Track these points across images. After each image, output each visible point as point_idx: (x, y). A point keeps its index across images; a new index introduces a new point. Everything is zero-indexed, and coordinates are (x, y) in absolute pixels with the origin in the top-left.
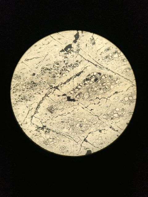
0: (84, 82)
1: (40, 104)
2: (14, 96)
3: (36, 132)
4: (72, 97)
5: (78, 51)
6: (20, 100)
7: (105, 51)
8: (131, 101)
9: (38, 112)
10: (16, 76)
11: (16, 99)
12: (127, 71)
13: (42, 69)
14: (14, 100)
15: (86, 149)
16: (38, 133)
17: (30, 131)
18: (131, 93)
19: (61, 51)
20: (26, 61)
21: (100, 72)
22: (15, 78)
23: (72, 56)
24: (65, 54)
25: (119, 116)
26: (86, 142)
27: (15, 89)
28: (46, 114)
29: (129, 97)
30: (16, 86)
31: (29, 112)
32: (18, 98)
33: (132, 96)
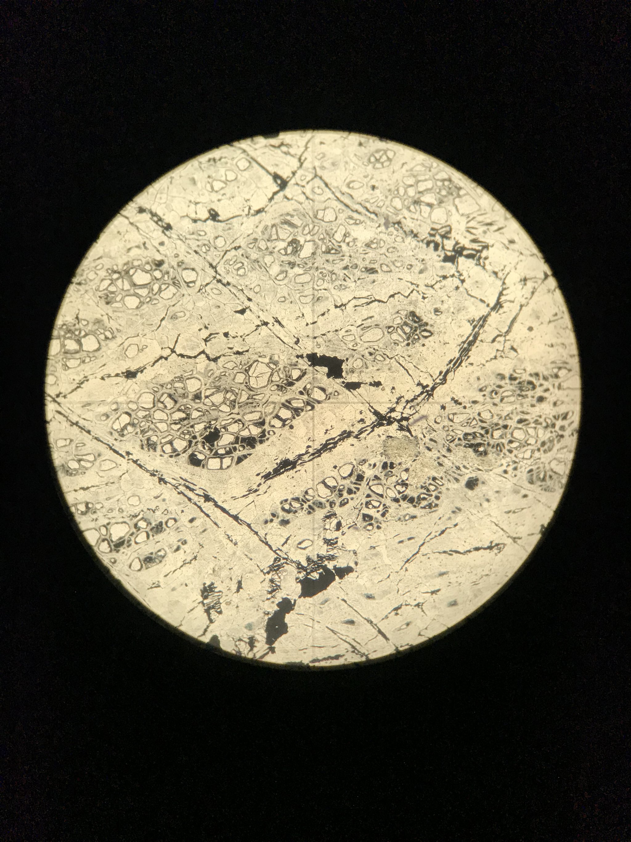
0: (263, 432)
1: (457, 355)
2: (563, 403)
3: (488, 239)
4: (319, 376)
5: (279, 567)
6: (542, 381)
7: (162, 553)
8: (69, 331)
9: (471, 321)
10: (549, 482)
11: (559, 387)
12: (79, 461)
13: (437, 505)
14: (565, 385)
15: (282, 144)
16: (479, 232)
17: (512, 246)
18: (66, 367)
19: (349, 570)
20: (497, 545)
21: (191, 467)
22: (555, 477)
23: (303, 546)
24: (331, 558)
25: (127, 272)
26: (280, 173)
27: (557, 428)
28: (436, 311)
29: (77, 352)
30: (551, 441)
31: (510, 327)
32: (547, 390)
33: (66, 353)
